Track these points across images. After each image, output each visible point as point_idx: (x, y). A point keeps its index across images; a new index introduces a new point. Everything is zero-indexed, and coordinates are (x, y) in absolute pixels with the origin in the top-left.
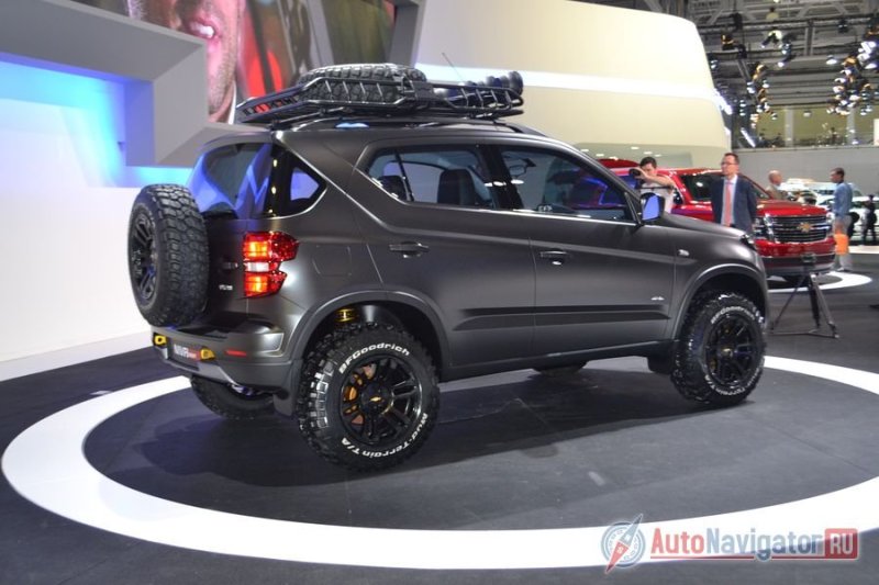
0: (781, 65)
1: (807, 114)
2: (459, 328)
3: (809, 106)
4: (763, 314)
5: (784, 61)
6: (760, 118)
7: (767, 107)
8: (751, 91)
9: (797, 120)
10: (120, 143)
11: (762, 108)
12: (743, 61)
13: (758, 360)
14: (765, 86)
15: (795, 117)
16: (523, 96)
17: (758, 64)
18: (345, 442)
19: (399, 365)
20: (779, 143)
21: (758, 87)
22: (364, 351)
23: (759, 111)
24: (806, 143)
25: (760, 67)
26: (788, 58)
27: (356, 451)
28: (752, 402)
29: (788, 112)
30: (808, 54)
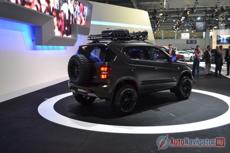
0: (164, 21)
1: (167, 32)
2: (141, 85)
3: (167, 30)
4: (191, 80)
5: (164, 20)
6: (156, 32)
7: (158, 30)
8: (156, 27)
9: (164, 33)
10: (32, 40)
11: (157, 30)
12: (155, 20)
13: (191, 90)
14: (159, 26)
15: (164, 32)
16: (148, 35)
17: (158, 21)
18: (122, 109)
19: (131, 93)
20: (160, 38)
21: (157, 26)
22: (125, 90)
23: (157, 31)
24: (166, 38)
25: (159, 21)
26: (166, 20)
27: (124, 111)
28: (190, 98)
29: (163, 32)
30: (170, 19)
